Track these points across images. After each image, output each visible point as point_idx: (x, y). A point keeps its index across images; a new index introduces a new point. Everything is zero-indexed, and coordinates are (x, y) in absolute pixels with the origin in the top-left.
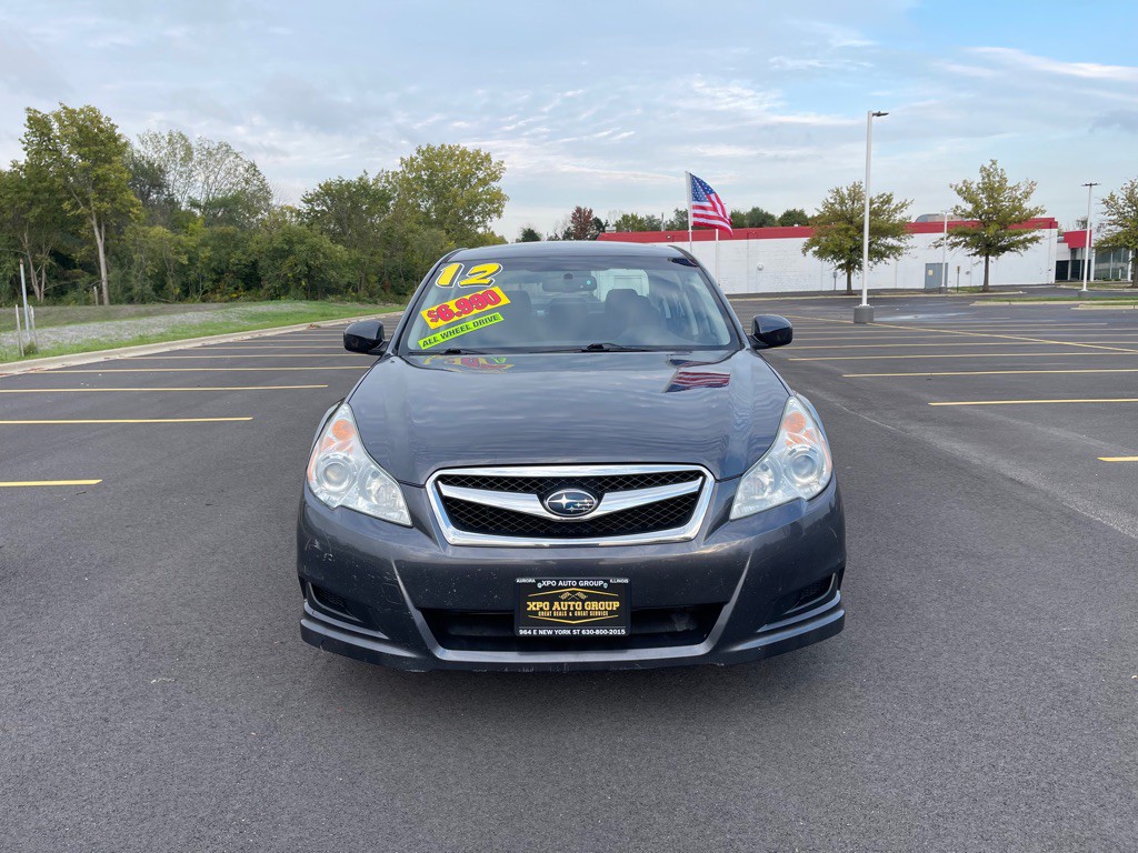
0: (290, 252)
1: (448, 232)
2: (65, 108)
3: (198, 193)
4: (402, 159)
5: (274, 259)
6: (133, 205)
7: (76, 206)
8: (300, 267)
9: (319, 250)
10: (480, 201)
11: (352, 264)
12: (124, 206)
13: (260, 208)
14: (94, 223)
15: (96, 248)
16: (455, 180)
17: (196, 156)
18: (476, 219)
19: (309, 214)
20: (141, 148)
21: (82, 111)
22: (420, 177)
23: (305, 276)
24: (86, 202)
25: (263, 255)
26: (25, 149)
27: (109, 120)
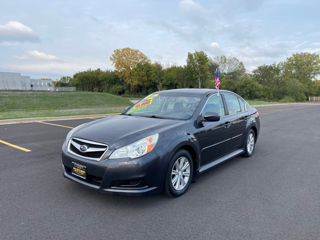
0: (246, 86)
1: (300, 80)
2: (196, 52)
3: (226, 71)
4: (287, 58)
5: (241, 88)
6: (208, 75)
7: (196, 75)
8: (248, 91)
9: (254, 86)
10: (313, 70)
11: (264, 90)
12: (206, 75)
13: (242, 74)
14: (199, 79)
15: (199, 86)
16: (305, 63)
17: (227, 61)
18: (311, 76)
19: (254, 76)
20: (214, 60)
21: (200, 52)
22: (292, 63)
23: (249, 93)
24: (198, 74)
25: (238, 87)
26: (187, 62)
27: (206, 54)
